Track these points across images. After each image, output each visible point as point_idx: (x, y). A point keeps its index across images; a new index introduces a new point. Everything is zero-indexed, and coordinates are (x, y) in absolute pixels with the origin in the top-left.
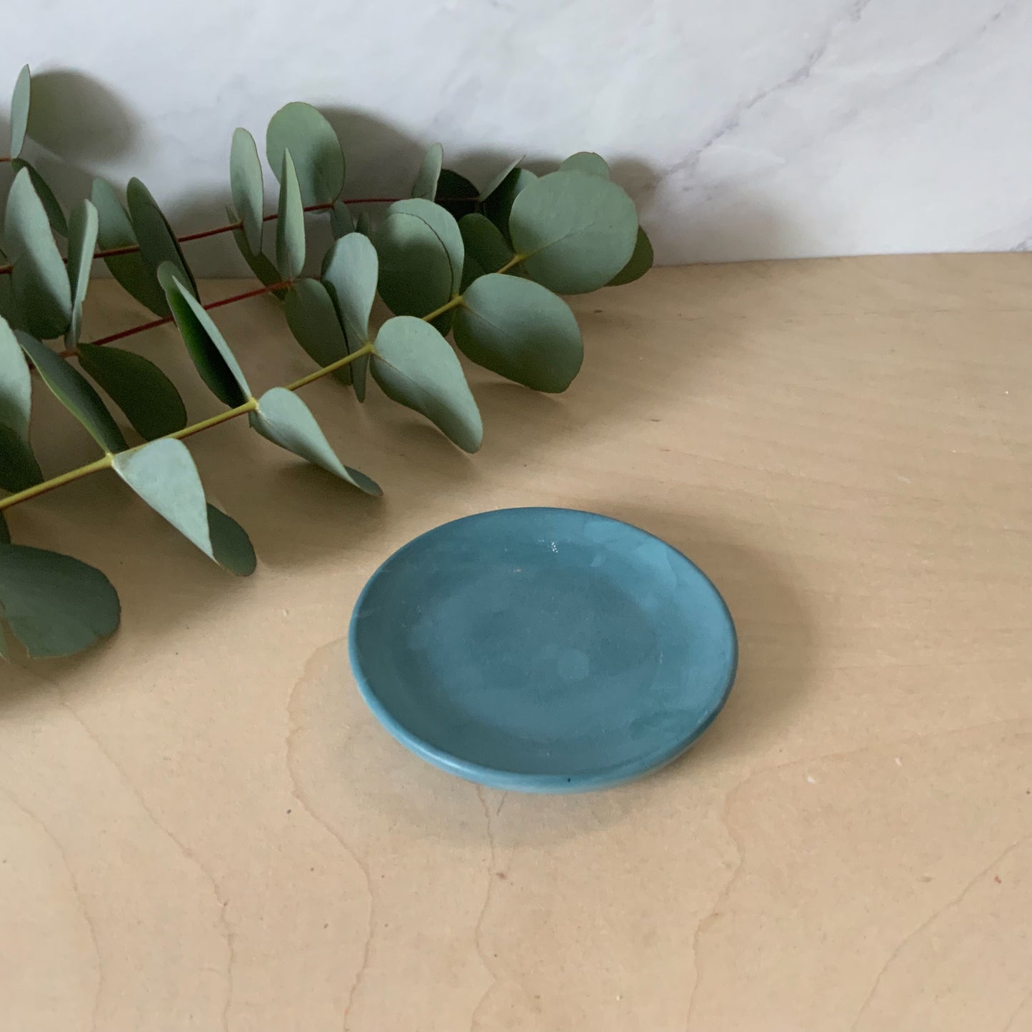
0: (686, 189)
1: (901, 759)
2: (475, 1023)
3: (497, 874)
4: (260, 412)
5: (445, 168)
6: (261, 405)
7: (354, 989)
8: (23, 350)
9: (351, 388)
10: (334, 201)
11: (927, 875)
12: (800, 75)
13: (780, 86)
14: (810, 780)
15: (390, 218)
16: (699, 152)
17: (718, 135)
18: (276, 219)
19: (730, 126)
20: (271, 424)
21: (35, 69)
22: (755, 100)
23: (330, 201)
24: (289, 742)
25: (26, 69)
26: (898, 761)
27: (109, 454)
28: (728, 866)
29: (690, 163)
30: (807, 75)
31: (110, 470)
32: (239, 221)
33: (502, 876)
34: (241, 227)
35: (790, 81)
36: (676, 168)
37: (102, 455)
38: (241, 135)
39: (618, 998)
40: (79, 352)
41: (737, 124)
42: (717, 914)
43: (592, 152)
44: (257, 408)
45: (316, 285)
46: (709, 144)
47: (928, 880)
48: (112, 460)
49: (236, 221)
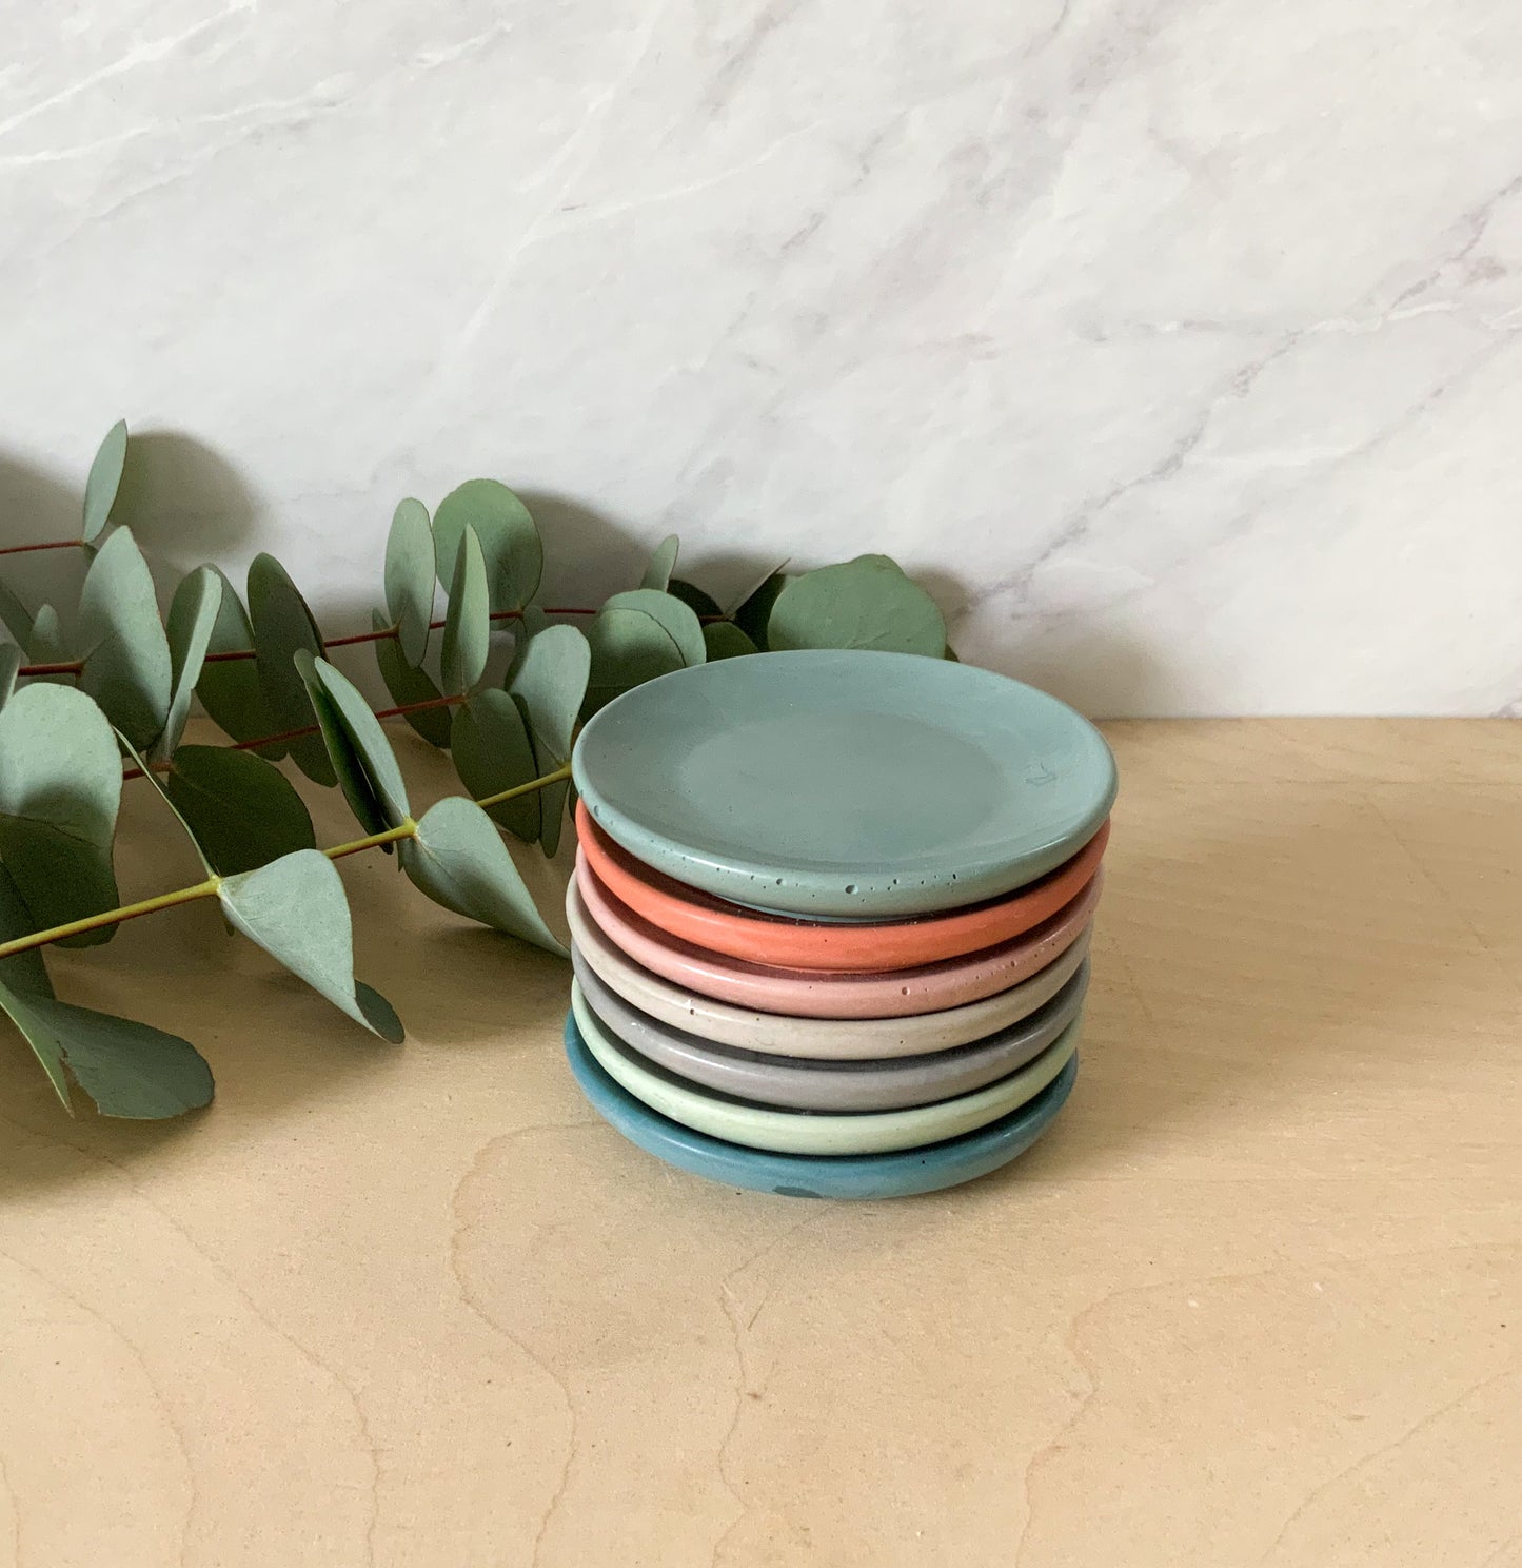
0: (1015, 617)
1: (1322, 1284)
2: (718, 1556)
3: (749, 1394)
4: (420, 838)
5: (674, 578)
6: (423, 828)
7: (549, 1512)
8: (115, 733)
9: (537, 847)
10: (523, 608)
11: (1357, 1413)
12: (1170, 466)
13: (1141, 481)
14: (1193, 1304)
15: (602, 617)
16: (1032, 566)
17: (1059, 543)
18: (443, 628)
19: (1075, 532)
20: (433, 855)
21: (134, 427)
22: (1108, 499)
23: (518, 608)
24: (455, 1243)
25: (123, 423)
26: (1317, 1286)
27: (214, 876)
28: (1075, 1395)
29: (1018, 583)
30: (1179, 466)
31: (215, 898)
32: (392, 627)
33: (755, 1396)
34: (395, 635)
35: (1156, 473)
36: (1002, 587)
37: (206, 879)
38: (410, 505)
39: (919, 1534)
40: (173, 767)
41: (1084, 530)
42: (1058, 1447)
43: (880, 554)
44: (416, 834)
45: (498, 695)
46: (1045, 556)
47: (1360, 1418)
48: (218, 885)
49: (387, 626)
